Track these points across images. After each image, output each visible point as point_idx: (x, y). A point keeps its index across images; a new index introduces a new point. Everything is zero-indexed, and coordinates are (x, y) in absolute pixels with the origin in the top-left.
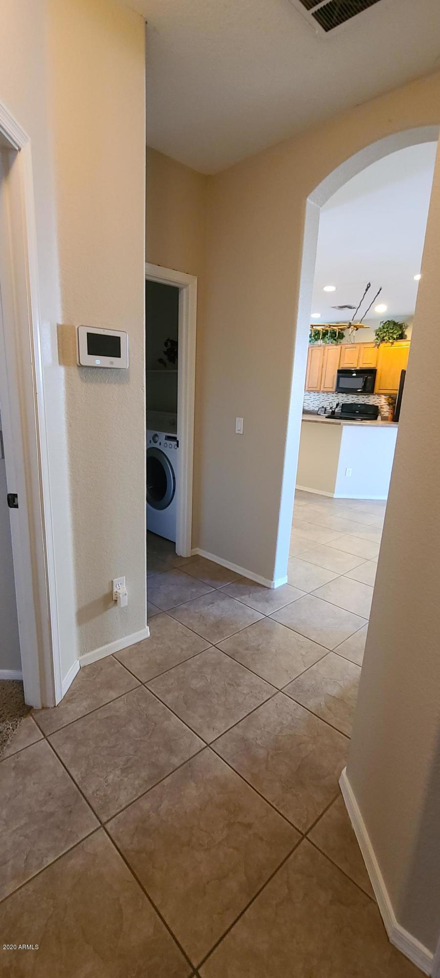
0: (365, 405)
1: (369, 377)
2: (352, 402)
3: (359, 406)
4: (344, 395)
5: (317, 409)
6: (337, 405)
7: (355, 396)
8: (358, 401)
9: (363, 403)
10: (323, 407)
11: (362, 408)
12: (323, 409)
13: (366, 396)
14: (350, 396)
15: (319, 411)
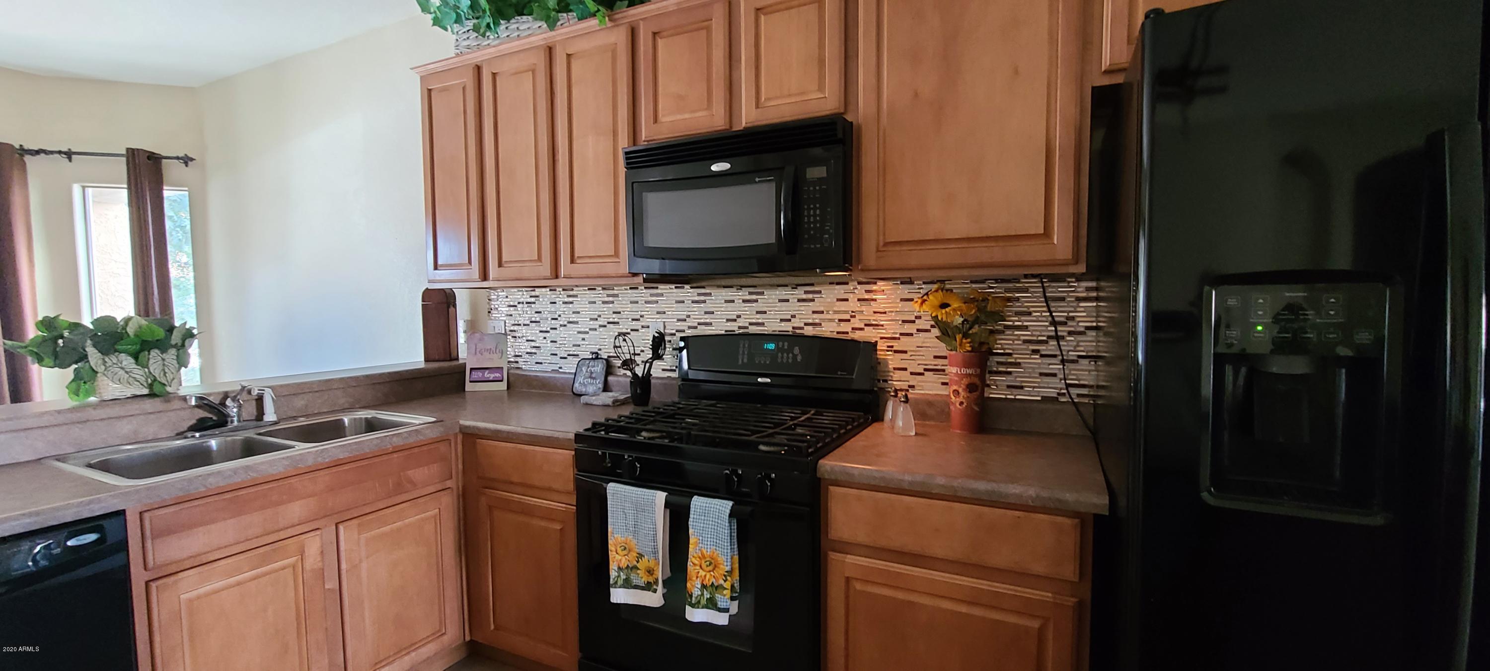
0: (795, 339)
1: (816, 172)
2: (733, 327)
3: (771, 346)
4: (688, 293)
5: (570, 367)
6: (659, 342)
7: (744, 294)
8: (760, 318)
9: (787, 327)
10: (596, 357)
11: (787, 358)
12: (599, 368)
13: (800, 293)
14: (718, 297)
15: (580, 379)
